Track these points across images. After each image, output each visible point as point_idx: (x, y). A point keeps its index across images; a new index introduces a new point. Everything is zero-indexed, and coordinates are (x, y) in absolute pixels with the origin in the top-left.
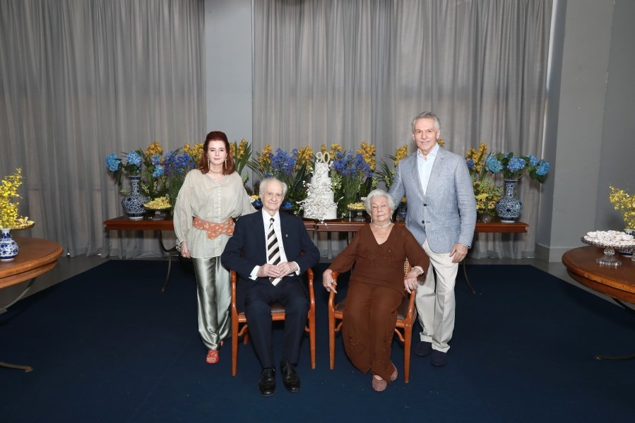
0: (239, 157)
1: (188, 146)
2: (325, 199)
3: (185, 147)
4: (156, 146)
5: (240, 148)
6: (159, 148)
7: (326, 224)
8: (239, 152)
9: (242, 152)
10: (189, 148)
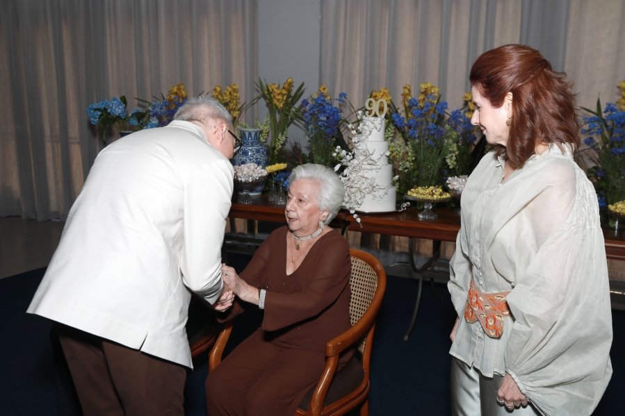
0: (281, 105)
1: (218, 89)
2: (367, 178)
3: (215, 90)
4: (179, 89)
5: (284, 92)
6: (183, 92)
7: (359, 220)
8: (283, 99)
9: (285, 97)
10: (220, 93)
